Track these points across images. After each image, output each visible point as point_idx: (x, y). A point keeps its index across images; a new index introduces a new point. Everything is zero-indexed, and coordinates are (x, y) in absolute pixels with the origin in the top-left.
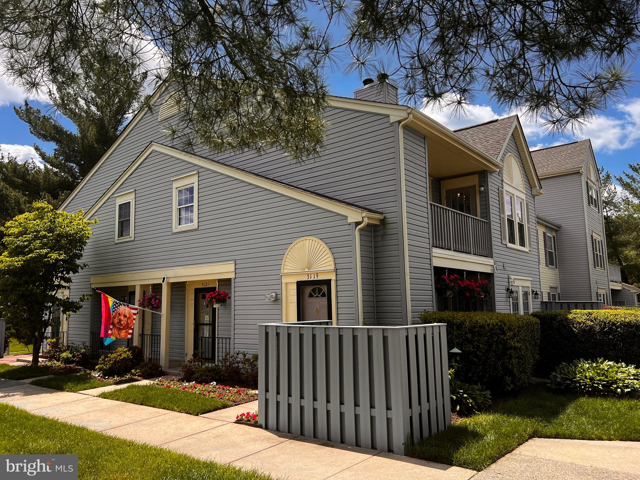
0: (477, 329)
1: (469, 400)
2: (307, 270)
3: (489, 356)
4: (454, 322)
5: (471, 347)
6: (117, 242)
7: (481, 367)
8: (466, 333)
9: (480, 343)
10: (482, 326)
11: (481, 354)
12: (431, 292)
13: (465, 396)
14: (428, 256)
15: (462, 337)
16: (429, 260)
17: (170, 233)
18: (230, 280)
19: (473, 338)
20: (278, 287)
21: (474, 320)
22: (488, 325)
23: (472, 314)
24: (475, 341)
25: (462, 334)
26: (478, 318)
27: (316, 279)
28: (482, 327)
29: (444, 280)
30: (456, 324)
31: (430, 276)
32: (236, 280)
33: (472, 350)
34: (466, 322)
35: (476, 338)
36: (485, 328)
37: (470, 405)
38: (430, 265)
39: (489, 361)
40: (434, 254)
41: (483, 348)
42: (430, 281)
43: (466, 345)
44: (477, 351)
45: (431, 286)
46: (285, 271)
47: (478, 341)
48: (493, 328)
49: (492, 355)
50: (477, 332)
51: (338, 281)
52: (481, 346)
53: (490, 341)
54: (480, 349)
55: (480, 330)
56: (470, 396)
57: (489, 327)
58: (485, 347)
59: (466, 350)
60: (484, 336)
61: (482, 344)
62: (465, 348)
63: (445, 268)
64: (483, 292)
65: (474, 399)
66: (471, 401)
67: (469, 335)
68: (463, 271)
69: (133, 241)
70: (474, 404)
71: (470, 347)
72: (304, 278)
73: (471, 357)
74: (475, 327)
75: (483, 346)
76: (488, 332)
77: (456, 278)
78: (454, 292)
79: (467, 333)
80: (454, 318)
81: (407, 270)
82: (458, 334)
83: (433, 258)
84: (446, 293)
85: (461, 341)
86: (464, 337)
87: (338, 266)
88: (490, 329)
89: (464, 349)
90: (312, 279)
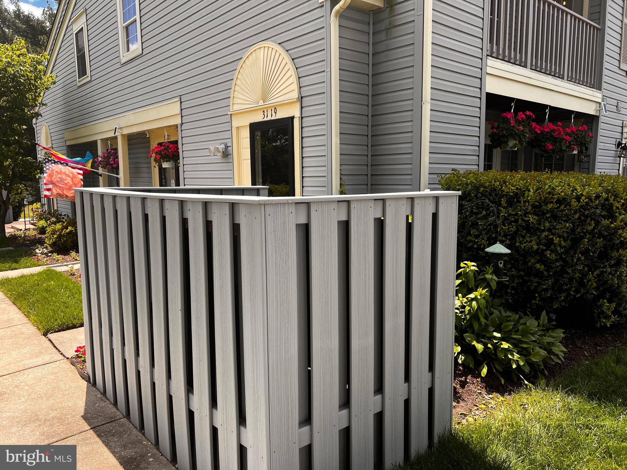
0: (550, 206)
1: (513, 355)
2: (261, 103)
3: (572, 260)
4: (503, 191)
5: (534, 242)
6: (79, 84)
7: (550, 282)
8: (526, 214)
9: (554, 234)
10: (564, 199)
11: (554, 257)
12: (477, 139)
13: (505, 345)
14: (476, 72)
15: (516, 221)
16: (479, 80)
17: (118, 65)
18: (176, 126)
19: (540, 224)
20: (227, 135)
21: (547, 187)
22: (578, 198)
23: (544, 176)
24: (543, 231)
25: (517, 214)
26: (556, 182)
27: (274, 118)
28: (561, 201)
29: (506, 121)
30: (506, 195)
31: (478, 110)
32: (184, 127)
33: (535, 247)
34: (529, 191)
35: (547, 224)
36: (569, 204)
37: (514, 366)
38: (478, 90)
39: (570, 271)
40: (489, 70)
41: (560, 245)
42: (478, 119)
43: (524, 237)
44: (546, 250)
45: (477, 129)
46: (236, 107)
47: (549, 230)
48: (587, 203)
49: (579, 259)
50: (551, 211)
51: (304, 120)
52: (556, 240)
53: (578, 230)
54: (552, 247)
55: (558, 208)
56: (516, 344)
57: (579, 201)
58: (563, 243)
59: (522, 246)
60: (566, 221)
61: (559, 237)
62: (520, 242)
63: (511, 99)
64: (577, 145)
65: (524, 353)
66: (516, 356)
67: (532, 219)
68: (545, 106)
69: (90, 81)
70: (522, 364)
71: (531, 242)
72: (259, 118)
73: (533, 260)
74: (546, 201)
75: (560, 241)
76: (575, 213)
77: (529, 117)
78: (520, 141)
79: (528, 213)
80: (505, 182)
81: (427, 93)
82: (510, 215)
83: (488, 77)
84: (506, 142)
85: (513, 229)
86: (520, 221)
87: (305, 91)
88: (581, 206)
89: (517, 244)
90: (269, 118)
